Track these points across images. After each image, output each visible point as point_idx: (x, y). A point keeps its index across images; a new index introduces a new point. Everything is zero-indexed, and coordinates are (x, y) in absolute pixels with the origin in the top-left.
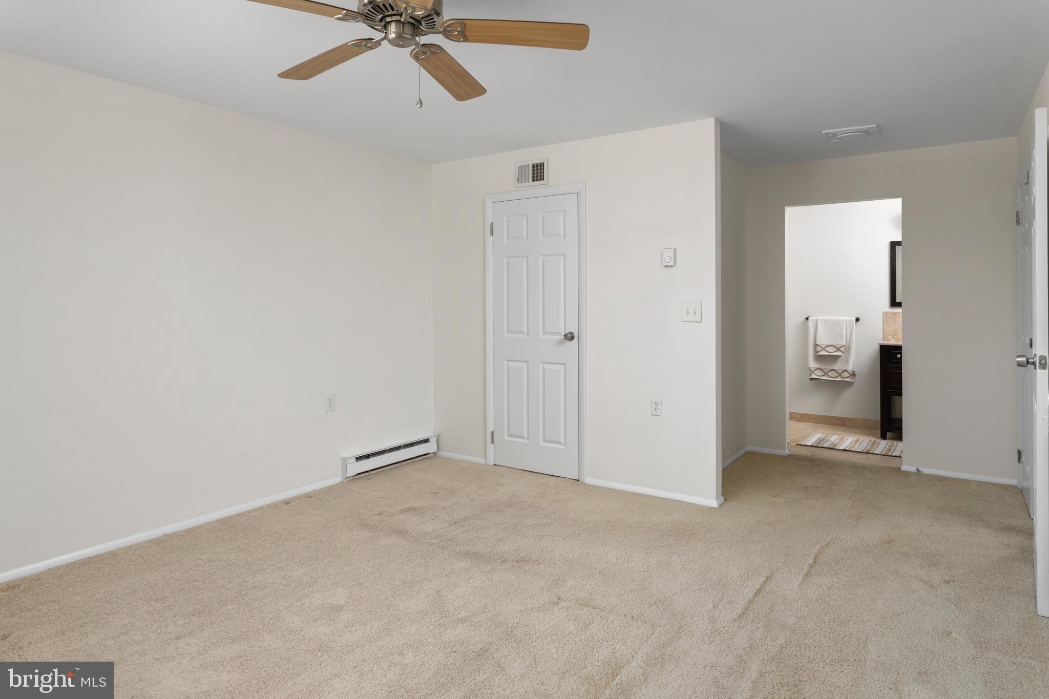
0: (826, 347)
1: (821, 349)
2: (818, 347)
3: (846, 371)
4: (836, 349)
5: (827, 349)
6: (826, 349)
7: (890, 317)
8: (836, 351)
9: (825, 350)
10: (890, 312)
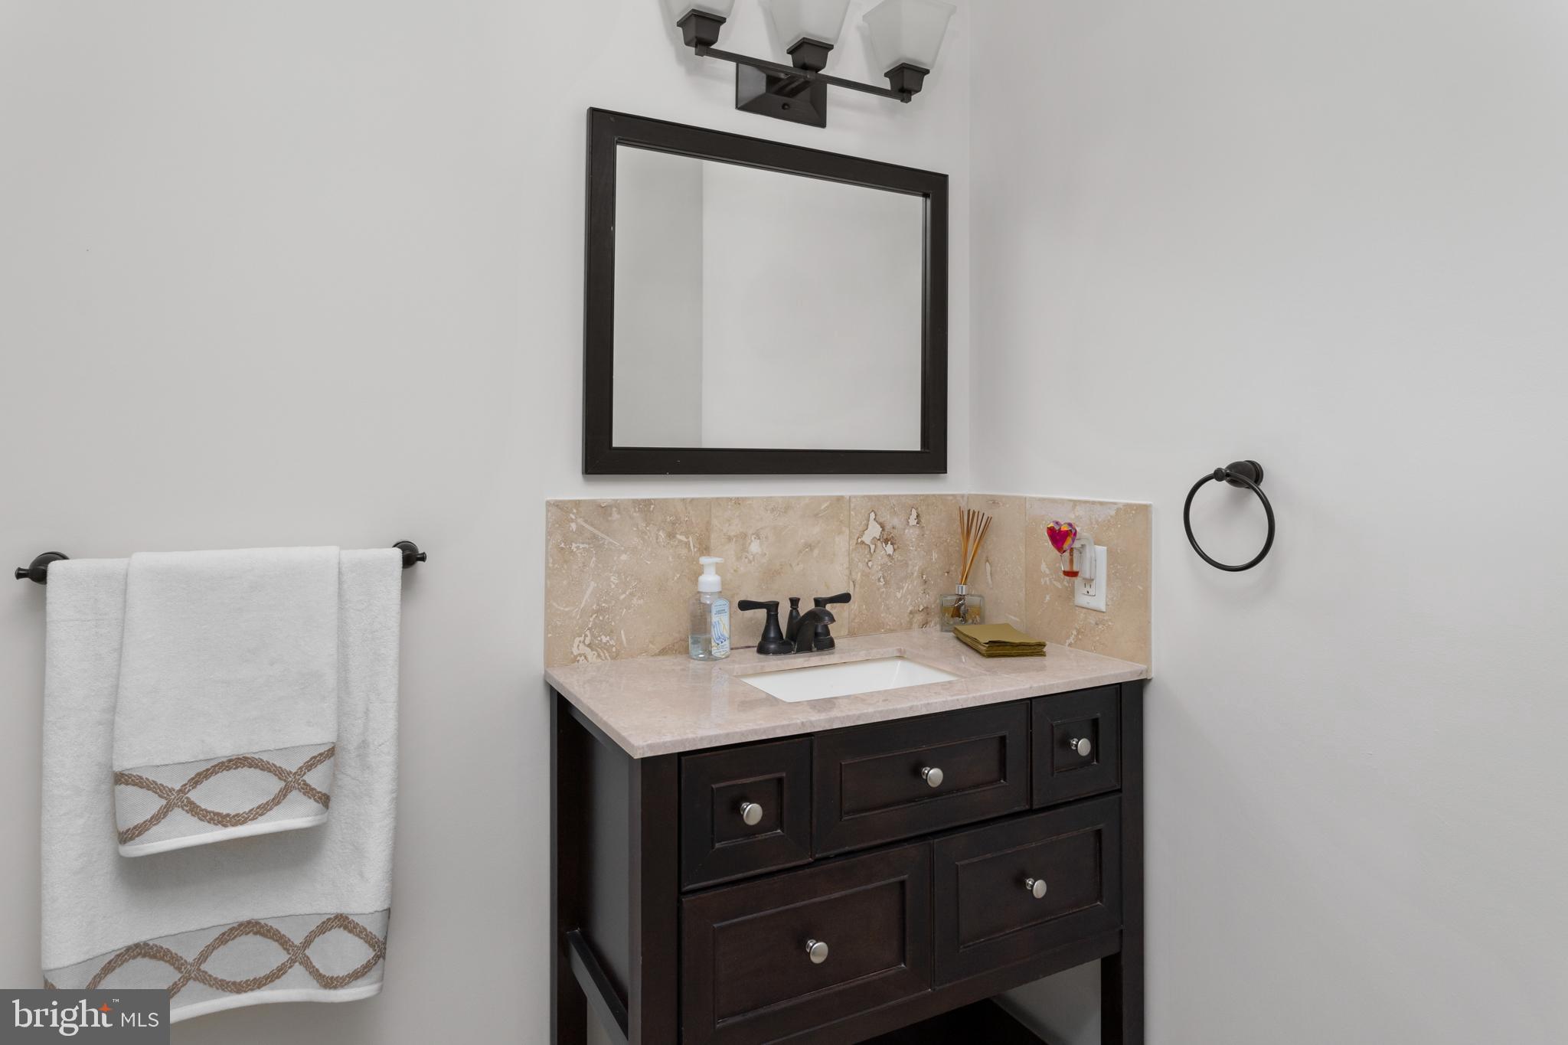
0: (196, 781)
1: (155, 803)
2: (127, 791)
3: (342, 921)
4: (275, 785)
5: (202, 796)
6: (194, 795)
7: (581, 530)
8: (277, 801)
9: (194, 809)
10: (577, 504)
